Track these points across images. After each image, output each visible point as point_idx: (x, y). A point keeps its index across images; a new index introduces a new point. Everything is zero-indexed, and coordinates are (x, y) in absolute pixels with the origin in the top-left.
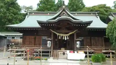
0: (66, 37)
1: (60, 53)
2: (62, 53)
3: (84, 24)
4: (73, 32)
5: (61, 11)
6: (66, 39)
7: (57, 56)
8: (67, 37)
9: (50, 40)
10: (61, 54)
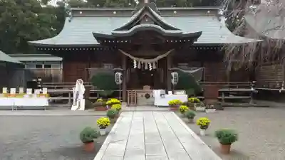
0: (152, 65)
1: (139, 95)
2: (144, 94)
3: (185, 38)
4: (165, 55)
5: (140, 12)
6: (151, 69)
7: (134, 101)
8: (154, 64)
9: (119, 71)
10: (142, 96)
